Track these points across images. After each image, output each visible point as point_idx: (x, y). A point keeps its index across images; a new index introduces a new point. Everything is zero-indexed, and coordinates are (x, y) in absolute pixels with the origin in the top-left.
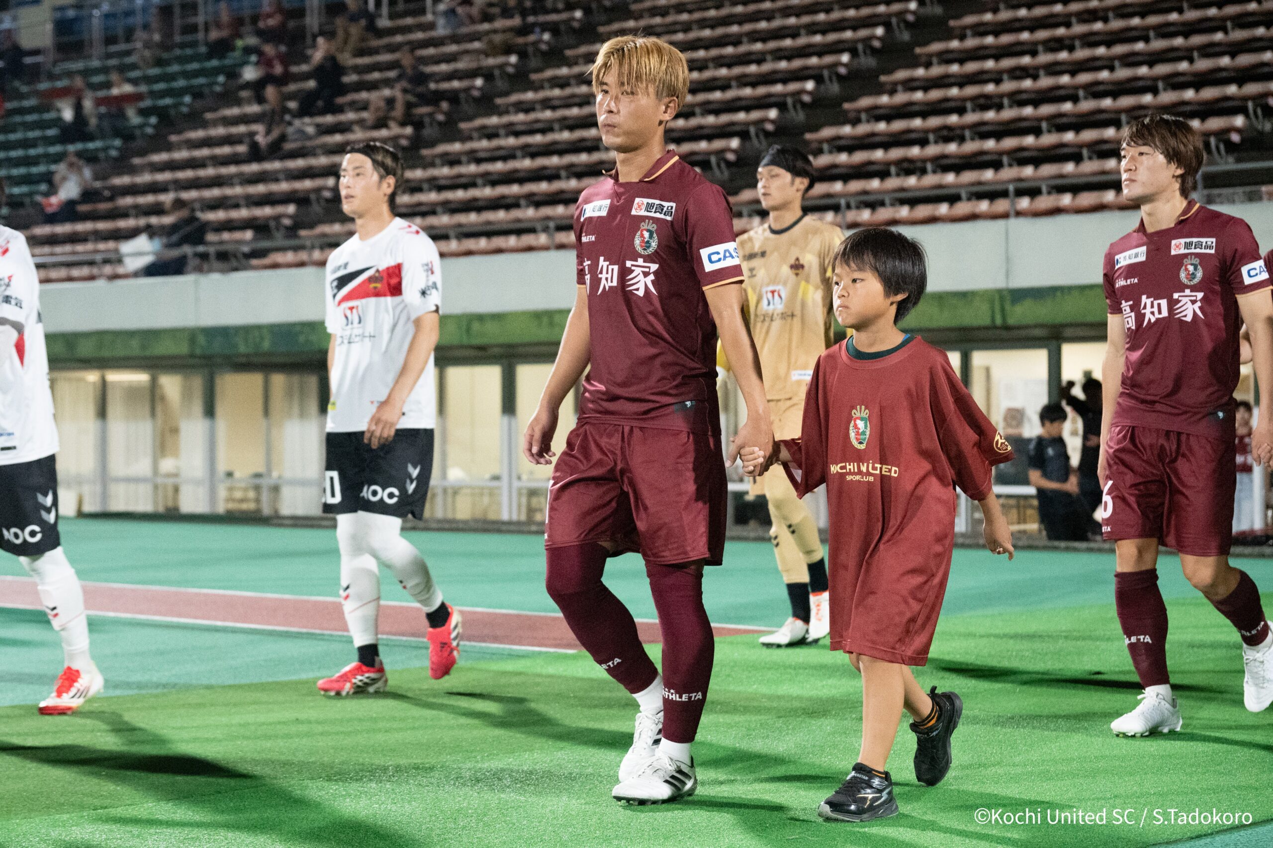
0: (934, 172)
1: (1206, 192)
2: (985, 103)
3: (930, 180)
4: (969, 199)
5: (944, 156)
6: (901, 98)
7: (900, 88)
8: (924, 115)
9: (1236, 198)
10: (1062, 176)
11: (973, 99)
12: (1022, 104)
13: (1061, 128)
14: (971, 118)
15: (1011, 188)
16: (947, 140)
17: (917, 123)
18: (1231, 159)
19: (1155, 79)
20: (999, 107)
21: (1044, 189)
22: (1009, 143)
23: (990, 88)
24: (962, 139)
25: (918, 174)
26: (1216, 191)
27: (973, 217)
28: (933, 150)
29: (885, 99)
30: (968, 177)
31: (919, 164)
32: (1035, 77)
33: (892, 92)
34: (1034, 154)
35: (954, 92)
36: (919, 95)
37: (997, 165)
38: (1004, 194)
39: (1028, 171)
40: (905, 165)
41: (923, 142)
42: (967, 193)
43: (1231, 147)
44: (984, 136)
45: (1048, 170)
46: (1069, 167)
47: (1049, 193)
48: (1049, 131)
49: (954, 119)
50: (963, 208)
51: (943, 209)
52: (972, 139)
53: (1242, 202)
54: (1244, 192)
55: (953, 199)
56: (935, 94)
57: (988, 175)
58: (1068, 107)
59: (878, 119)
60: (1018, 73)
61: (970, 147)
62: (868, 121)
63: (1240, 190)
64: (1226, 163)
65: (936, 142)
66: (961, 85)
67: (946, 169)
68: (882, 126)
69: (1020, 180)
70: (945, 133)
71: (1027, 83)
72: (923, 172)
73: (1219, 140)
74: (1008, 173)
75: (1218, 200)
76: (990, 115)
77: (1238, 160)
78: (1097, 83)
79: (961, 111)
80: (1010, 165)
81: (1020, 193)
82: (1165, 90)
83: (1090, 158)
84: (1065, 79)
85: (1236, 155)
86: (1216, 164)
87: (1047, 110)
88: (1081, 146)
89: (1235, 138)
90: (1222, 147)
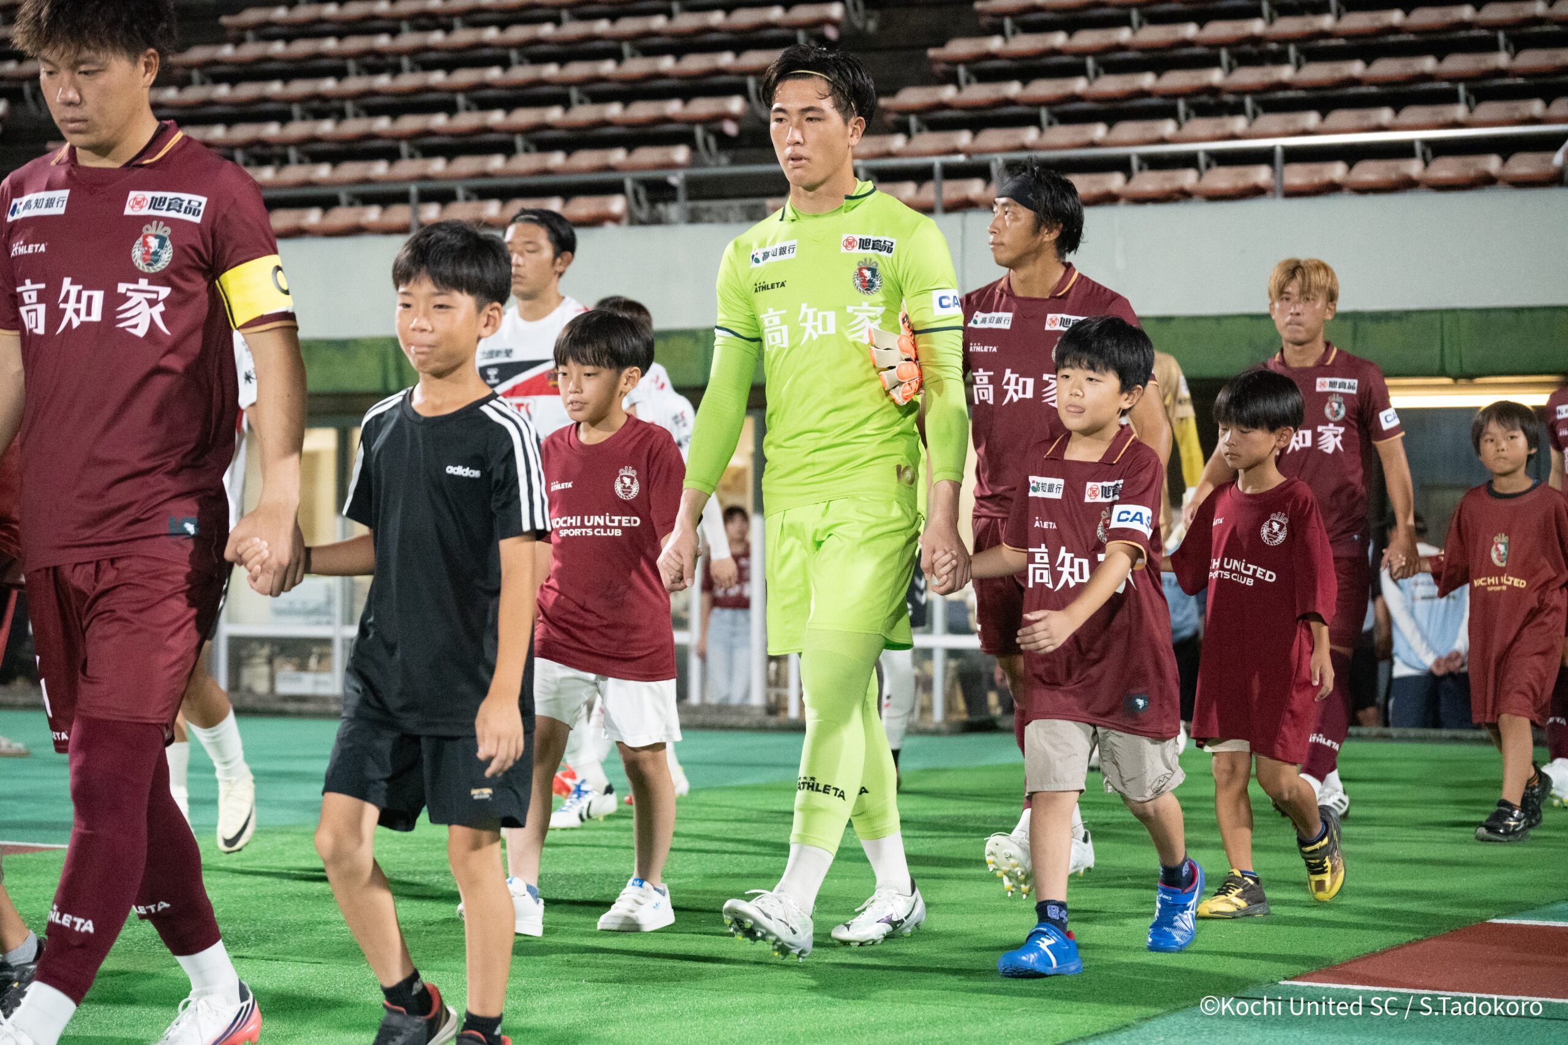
0: (300, 162)
1: (690, 204)
2: (375, 62)
3: (294, 173)
4: (351, 204)
5: (315, 139)
6: (251, 50)
7: (249, 35)
8: (286, 76)
9: (731, 215)
10: (485, 175)
11: (359, 56)
12: (429, 66)
13: (486, 105)
14: (355, 84)
15: (413, 189)
16: (320, 115)
17: (275, 88)
18: (724, 160)
19: (620, 39)
20: (396, 70)
21: (460, 193)
22: (410, 123)
23: (383, 41)
24: (340, 115)
25: (277, 162)
26: (703, 204)
27: (357, 230)
28: (298, 129)
29: (227, 51)
30: (351, 170)
31: (278, 150)
32: (448, 29)
33: (239, 41)
34: (446, 140)
35: (330, 44)
36: (278, 48)
37: (392, 155)
38: (402, 198)
39: (438, 165)
40: (257, 150)
41: (284, 118)
42: (348, 194)
43: (724, 142)
44: (374, 112)
45: (466, 165)
46: (497, 162)
47: (467, 199)
48: (468, 109)
49: (329, 85)
50: (342, 216)
51: (313, 217)
52: (357, 115)
53: (740, 221)
54: (742, 207)
55: (328, 203)
56: (302, 47)
57: (380, 169)
58: (494, 74)
59: (218, 79)
60: (423, 21)
61: (354, 126)
62: (203, 83)
63: (736, 203)
64: (718, 165)
65: (303, 118)
66: (340, 36)
67: (317, 158)
68: (223, 91)
69: (425, 178)
70: (316, 104)
71: (437, 37)
72: (284, 161)
73: (708, 131)
74: (408, 168)
75: (706, 217)
76: (383, 81)
77: (734, 161)
78: (538, 41)
79: (340, 73)
80: (412, 156)
81: (426, 197)
82: (633, 56)
83: (526, 150)
84: (491, 34)
85: (731, 153)
86: (705, 165)
87: (465, 77)
88: (513, 132)
89: (731, 128)
90: (712, 141)
